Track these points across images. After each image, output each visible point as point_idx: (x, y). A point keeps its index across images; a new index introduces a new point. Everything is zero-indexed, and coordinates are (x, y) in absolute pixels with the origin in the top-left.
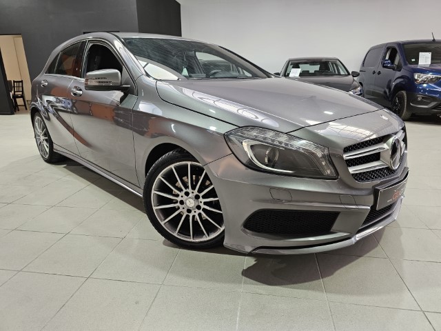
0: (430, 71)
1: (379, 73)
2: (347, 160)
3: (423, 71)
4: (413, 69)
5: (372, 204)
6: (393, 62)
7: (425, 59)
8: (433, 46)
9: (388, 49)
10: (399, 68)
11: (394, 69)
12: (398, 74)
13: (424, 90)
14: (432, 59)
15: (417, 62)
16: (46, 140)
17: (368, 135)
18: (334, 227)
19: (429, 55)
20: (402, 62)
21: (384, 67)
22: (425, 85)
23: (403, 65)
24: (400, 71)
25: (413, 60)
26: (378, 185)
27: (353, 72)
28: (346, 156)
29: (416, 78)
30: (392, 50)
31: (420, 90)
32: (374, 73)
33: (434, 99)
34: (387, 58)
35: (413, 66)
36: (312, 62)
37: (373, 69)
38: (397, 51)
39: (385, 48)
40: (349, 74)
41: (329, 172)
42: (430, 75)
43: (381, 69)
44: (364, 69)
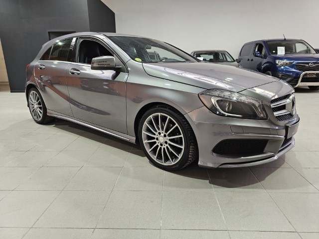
0: (285, 59)
1: (252, 60)
2: (273, 108)
3: (281, 58)
4: (274, 57)
5: (284, 135)
6: (261, 53)
7: (281, 51)
8: (284, 43)
9: (257, 44)
10: (265, 57)
11: (262, 58)
12: (265, 61)
13: (282, 70)
14: (285, 51)
15: (276, 53)
16: (40, 108)
17: (273, 95)
18: (266, 149)
19: (283, 48)
20: (267, 52)
21: (256, 56)
22: (282, 67)
23: (268, 55)
24: (266, 59)
25: (274, 52)
26: (287, 124)
27: (236, 60)
28: (272, 106)
29: (277, 63)
30: (260, 45)
31: (280, 71)
32: (248, 60)
33: (289, 76)
34: (256, 50)
35: (274, 55)
36: (209, 53)
37: (247, 57)
38: (263, 46)
39: (254, 44)
40: (234, 61)
41: (262, 115)
42: (285, 61)
43: (253, 57)
44: (241, 58)
